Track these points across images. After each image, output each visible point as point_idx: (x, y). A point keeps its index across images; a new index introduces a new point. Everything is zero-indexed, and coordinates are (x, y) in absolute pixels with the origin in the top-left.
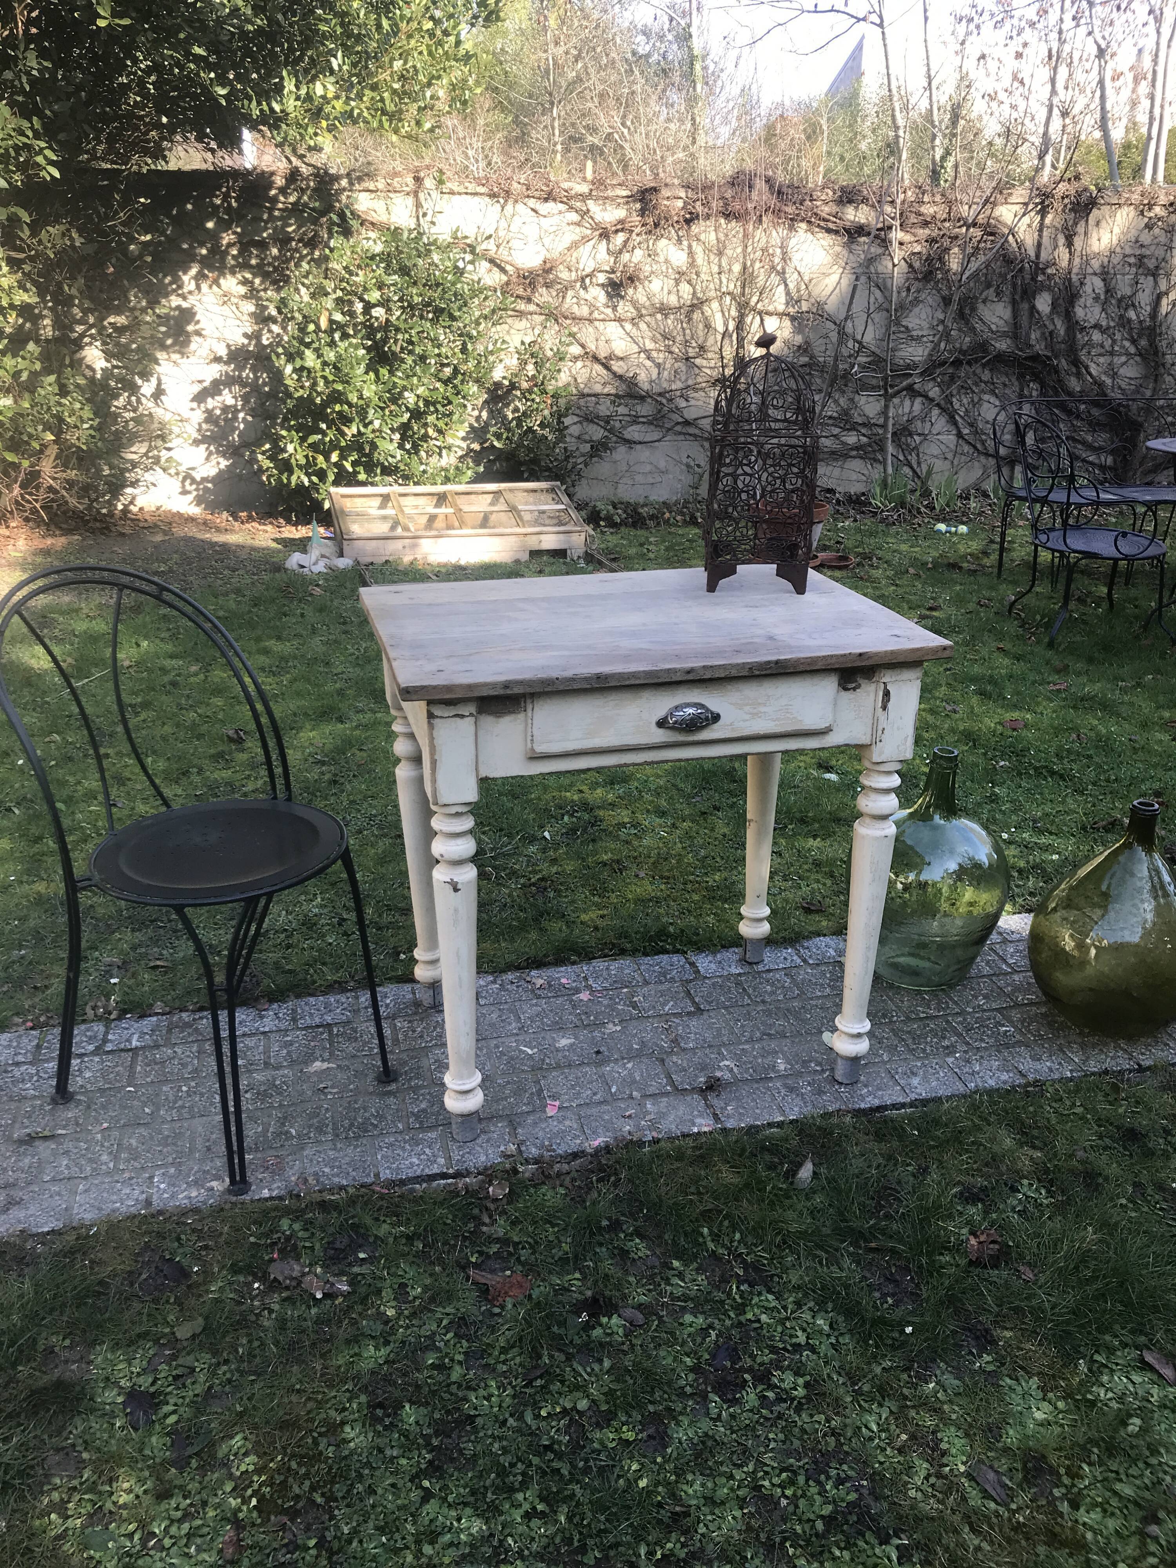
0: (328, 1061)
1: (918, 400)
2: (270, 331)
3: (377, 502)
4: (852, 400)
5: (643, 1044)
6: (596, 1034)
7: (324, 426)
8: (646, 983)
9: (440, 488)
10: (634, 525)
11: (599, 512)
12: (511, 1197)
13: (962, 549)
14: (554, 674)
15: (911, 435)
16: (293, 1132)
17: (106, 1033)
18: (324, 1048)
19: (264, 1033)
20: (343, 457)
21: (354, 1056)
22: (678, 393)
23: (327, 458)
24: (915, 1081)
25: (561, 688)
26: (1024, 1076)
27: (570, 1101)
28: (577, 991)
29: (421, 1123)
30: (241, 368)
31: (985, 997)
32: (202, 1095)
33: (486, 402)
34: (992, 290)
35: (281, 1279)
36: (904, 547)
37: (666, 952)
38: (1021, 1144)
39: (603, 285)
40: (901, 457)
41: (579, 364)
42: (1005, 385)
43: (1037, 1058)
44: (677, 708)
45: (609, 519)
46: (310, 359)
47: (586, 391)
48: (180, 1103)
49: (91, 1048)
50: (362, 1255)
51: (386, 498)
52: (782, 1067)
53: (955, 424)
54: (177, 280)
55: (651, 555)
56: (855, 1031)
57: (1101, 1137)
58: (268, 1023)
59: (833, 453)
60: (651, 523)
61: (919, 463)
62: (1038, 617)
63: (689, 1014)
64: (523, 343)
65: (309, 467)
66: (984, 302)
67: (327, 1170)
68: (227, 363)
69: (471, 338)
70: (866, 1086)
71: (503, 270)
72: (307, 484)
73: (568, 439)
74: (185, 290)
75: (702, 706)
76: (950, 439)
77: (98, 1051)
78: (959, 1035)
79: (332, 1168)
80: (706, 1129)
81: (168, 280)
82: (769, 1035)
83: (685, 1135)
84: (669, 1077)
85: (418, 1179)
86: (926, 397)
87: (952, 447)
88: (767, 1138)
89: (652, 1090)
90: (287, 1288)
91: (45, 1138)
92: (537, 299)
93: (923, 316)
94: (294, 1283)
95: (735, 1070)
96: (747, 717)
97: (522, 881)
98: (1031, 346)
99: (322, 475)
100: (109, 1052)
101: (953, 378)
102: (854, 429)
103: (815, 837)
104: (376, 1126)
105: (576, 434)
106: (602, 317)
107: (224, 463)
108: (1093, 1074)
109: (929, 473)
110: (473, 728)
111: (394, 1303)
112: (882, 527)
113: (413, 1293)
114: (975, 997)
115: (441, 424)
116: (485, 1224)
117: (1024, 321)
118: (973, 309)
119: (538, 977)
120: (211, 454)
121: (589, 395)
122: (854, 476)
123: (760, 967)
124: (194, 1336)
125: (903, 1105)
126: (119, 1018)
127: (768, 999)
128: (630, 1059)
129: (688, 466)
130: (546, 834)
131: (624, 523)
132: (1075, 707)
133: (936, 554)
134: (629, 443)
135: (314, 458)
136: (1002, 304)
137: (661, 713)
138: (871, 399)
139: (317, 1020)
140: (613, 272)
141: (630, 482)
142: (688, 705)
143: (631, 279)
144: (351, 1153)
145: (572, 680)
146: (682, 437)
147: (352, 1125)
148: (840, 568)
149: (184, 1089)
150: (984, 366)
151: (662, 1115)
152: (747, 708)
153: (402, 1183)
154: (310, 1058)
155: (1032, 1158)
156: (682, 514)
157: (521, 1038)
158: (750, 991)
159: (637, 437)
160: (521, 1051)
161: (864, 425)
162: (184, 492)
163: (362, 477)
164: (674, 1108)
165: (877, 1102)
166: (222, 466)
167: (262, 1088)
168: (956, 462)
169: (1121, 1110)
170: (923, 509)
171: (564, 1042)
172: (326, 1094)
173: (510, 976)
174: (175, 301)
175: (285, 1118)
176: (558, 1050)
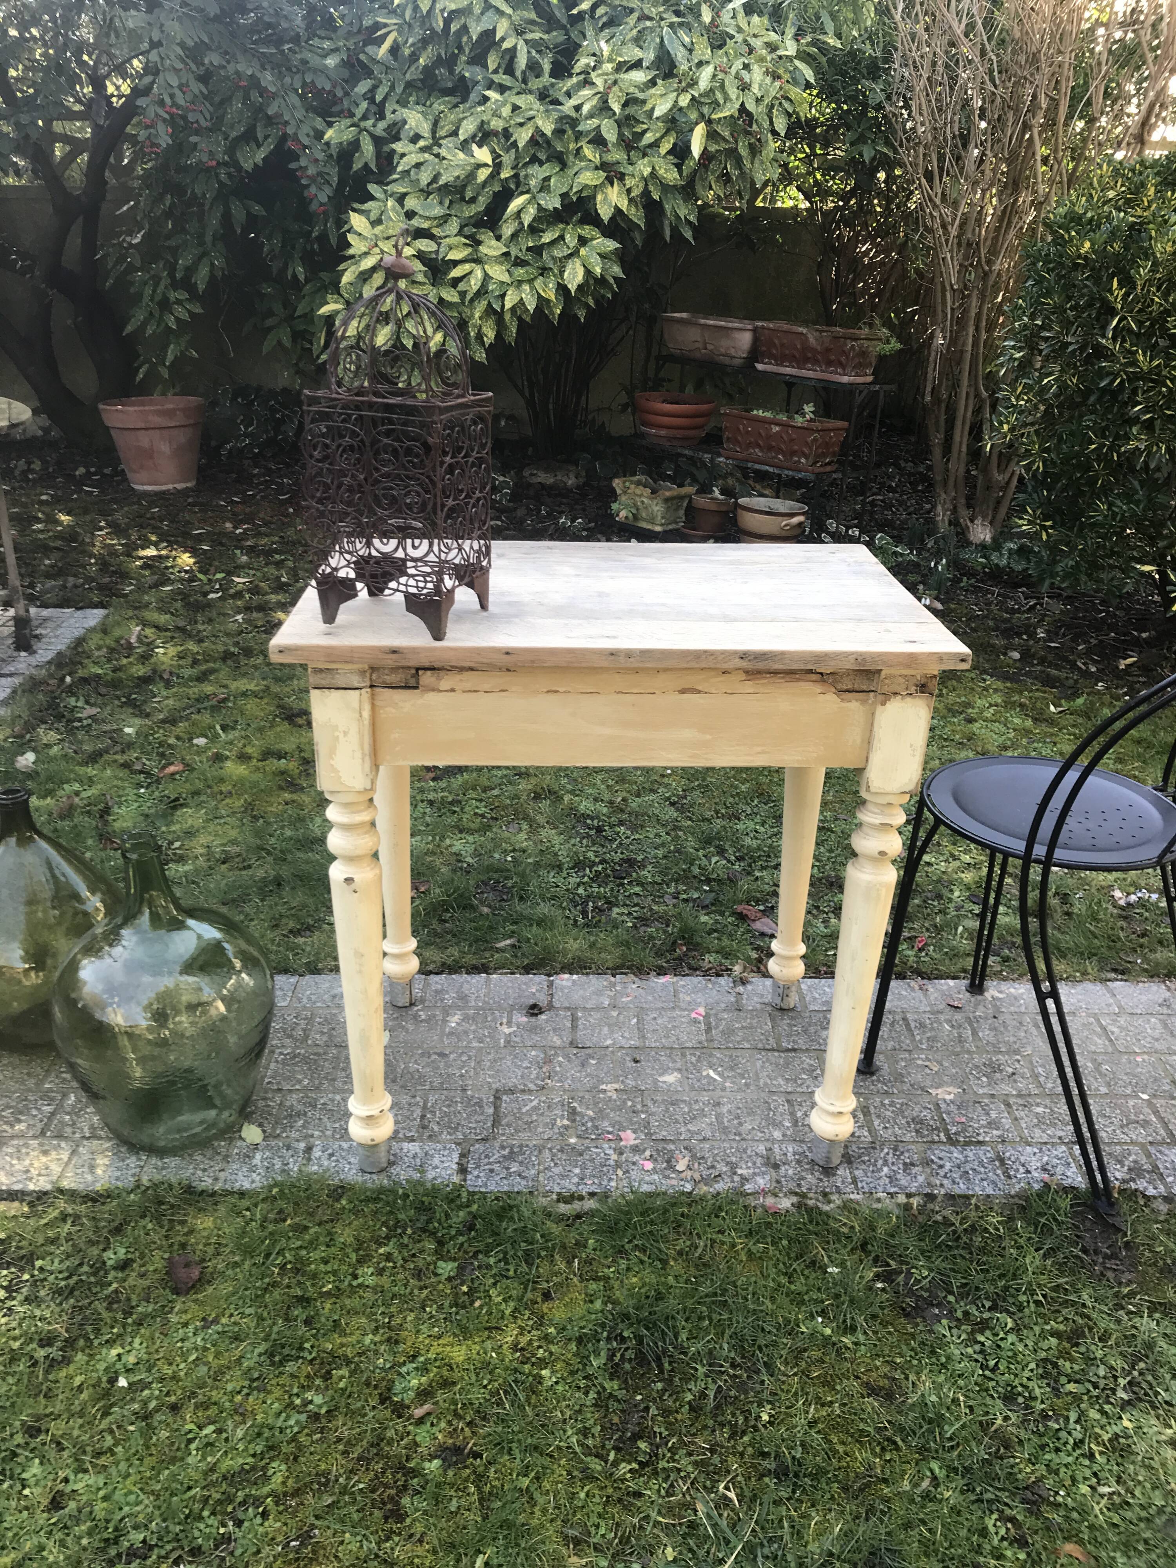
5: (584, 1065)
6: (631, 1084)
16: (947, 1027)
18: (948, 1114)
19: (1030, 1145)
21: (910, 1101)
27: (681, 1015)
28: (635, 1146)
63: (511, 1092)
67: (904, 992)
79: (900, 994)
80: (566, 976)
84: (574, 1027)
89: (597, 1015)
95: (504, 1022)
119: (682, 1178)
128: (605, 1048)
139: (971, 1152)
147: (892, 1025)
151: (598, 993)
154: (961, 1104)
157: (719, 1091)
160: (720, 1075)
164: (583, 998)
167: (998, 1075)
171: (671, 1078)
172: (928, 1059)
175: (961, 1041)
176: (680, 1070)
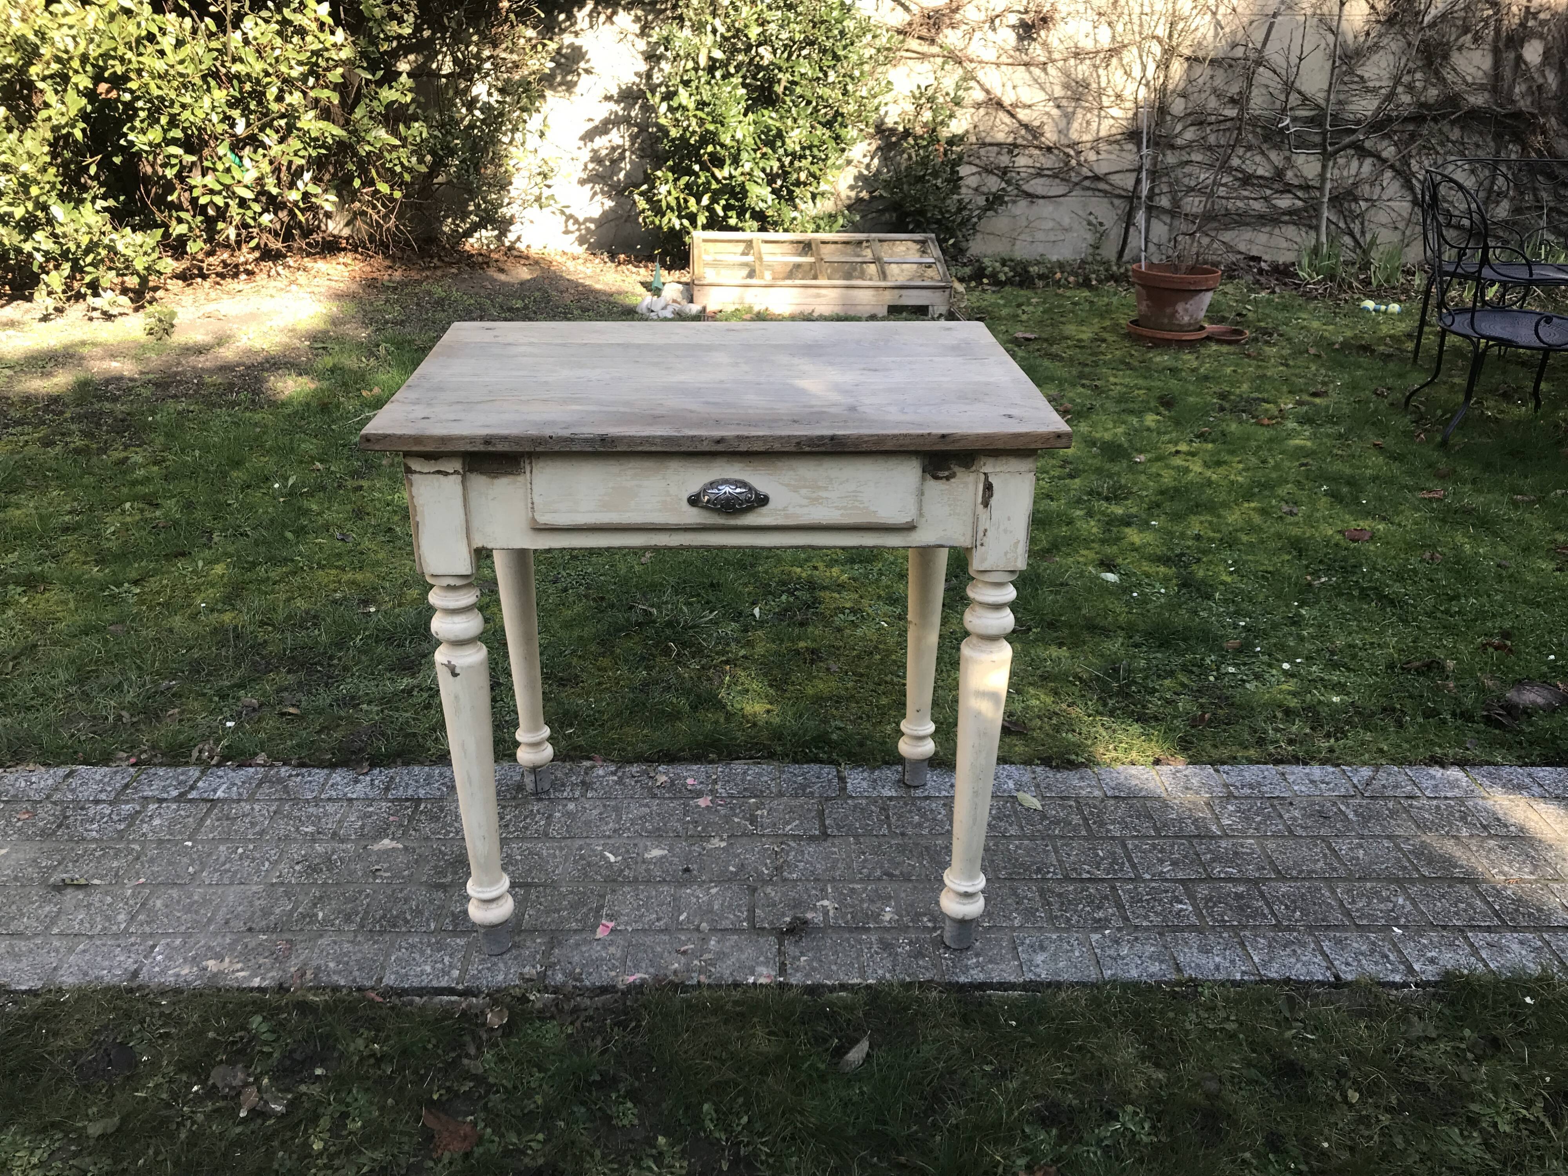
0: (398, 840)
1: (1368, 161)
2: (661, 70)
3: (741, 247)
4: (1288, 159)
5: (742, 867)
6: (696, 848)
7: (696, 167)
8: (781, 794)
9: (810, 236)
10: (1021, 285)
11: (985, 269)
12: (508, 1030)
13: (1384, 330)
14: (547, 432)
15: (1356, 200)
16: (321, 915)
17: (199, 779)
18: (401, 825)
19: (350, 800)
20: (714, 200)
21: (427, 838)
22: (1089, 145)
23: (698, 202)
24: (1039, 958)
25: (556, 449)
26: (1179, 969)
27: (627, 924)
28: (699, 794)
29: (456, 925)
30: (629, 107)
31: (1174, 863)
32: (254, 859)
33: (879, 148)
34: (1469, 36)
35: (220, 1085)
36: (1315, 324)
37: (821, 762)
38: (1143, 1058)
39: (1014, 27)
40: (1342, 225)
41: (982, 111)
42: (1477, 146)
43: (1205, 950)
44: (712, 484)
45: (993, 277)
46: (684, 97)
47: (988, 140)
48: (227, 866)
49: (175, 793)
50: (319, 1072)
51: (749, 243)
52: (887, 917)
53: (1411, 189)
54: (570, 16)
55: (1024, 317)
56: (963, 889)
57: (1249, 1064)
58: (360, 790)
59: (1262, 217)
60: (1041, 284)
61: (1363, 233)
62: (1439, 412)
63: (812, 838)
64: (919, 87)
65: (681, 209)
66: (1460, 49)
67: (332, 965)
68: (618, 102)
69: (853, 79)
70: (977, 955)
71: (907, 9)
72: (678, 227)
73: (964, 190)
74: (577, 28)
75: (744, 484)
76: (1404, 206)
77: (181, 798)
78: (1120, 906)
79: (338, 963)
80: (763, 980)
81: (562, 17)
82: (890, 875)
83: (736, 985)
84: (752, 911)
85: (420, 991)
86: (1378, 157)
87: (1406, 215)
88: (831, 1004)
89: (726, 924)
90: (225, 1098)
91: (79, 887)
92: (940, 39)
93: (1383, 64)
94: (233, 1093)
95: (831, 913)
96: (805, 502)
97: (704, 661)
98: (1513, 102)
99: (692, 218)
100: (191, 801)
101: (1413, 137)
102: (1289, 192)
103: (1060, 645)
104: (407, 922)
105: (974, 185)
106: (1010, 61)
107: (609, 204)
108: (1270, 981)
109: (1373, 242)
110: (459, 488)
111: (326, 1136)
112: (1301, 301)
113: (351, 1126)
114: (1161, 861)
115: (814, 169)
116: (468, 1056)
117: (1508, 73)
118: (1446, 57)
119: (663, 775)
120: (595, 194)
121: (991, 145)
122: (1284, 244)
123: (919, 793)
124: (102, 1136)
125: (1013, 986)
126: (218, 765)
127: (910, 831)
128: (718, 883)
129: (1090, 223)
130: (757, 611)
131: (1009, 282)
132: (1444, 521)
133: (1349, 333)
134: (1031, 197)
135: (686, 201)
136: (1479, 52)
137: (694, 488)
138: (1312, 158)
139: (410, 792)
140: (1026, 12)
141: (1029, 239)
142: (726, 482)
143: (1044, 20)
144: (368, 948)
145: (570, 440)
146: (1090, 193)
147: (384, 917)
148: (1229, 343)
149: (240, 850)
150: (1453, 123)
151: (721, 956)
152: (804, 491)
153: (404, 992)
154: (381, 833)
155: (1149, 1079)
156: (1076, 275)
157: (611, 841)
158: (893, 820)
159: (1040, 191)
160: (606, 859)
161: (1300, 187)
162: (567, 232)
163: (733, 222)
164: (741, 950)
165: (981, 977)
166: (606, 207)
167: (317, 861)
168: (1408, 233)
169: (1289, 1034)
170: (1355, 284)
171: (655, 853)
172: (375, 878)
173: (635, 769)
174: (568, 39)
175: (321, 898)
176: (644, 861)
